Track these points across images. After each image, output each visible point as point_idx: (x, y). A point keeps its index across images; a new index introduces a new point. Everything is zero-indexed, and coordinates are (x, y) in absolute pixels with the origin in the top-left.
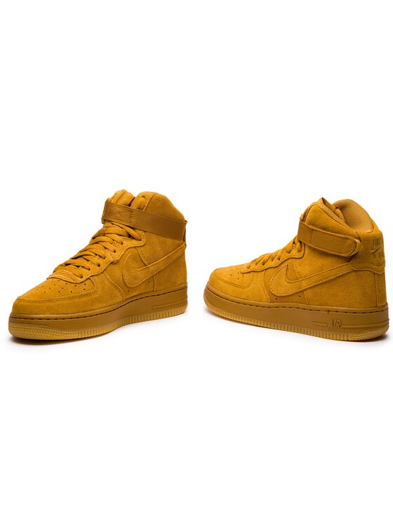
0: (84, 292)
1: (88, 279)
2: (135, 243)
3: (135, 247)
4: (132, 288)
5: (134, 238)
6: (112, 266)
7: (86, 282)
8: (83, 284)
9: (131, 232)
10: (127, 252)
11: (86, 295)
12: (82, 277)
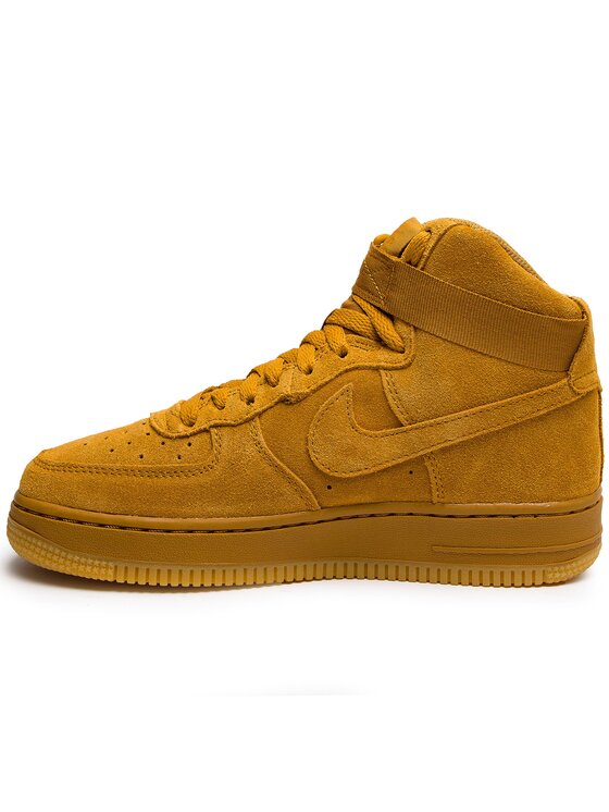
0: (176, 463)
1: (206, 431)
2: (383, 357)
3: (377, 369)
4: (340, 480)
5: (385, 346)
6: (282, 408)
7: (192, 440)
8: (186, 441)
9: (385, 327)
10: (344, 377)
11: (174, 472)
12: (191, 425)
